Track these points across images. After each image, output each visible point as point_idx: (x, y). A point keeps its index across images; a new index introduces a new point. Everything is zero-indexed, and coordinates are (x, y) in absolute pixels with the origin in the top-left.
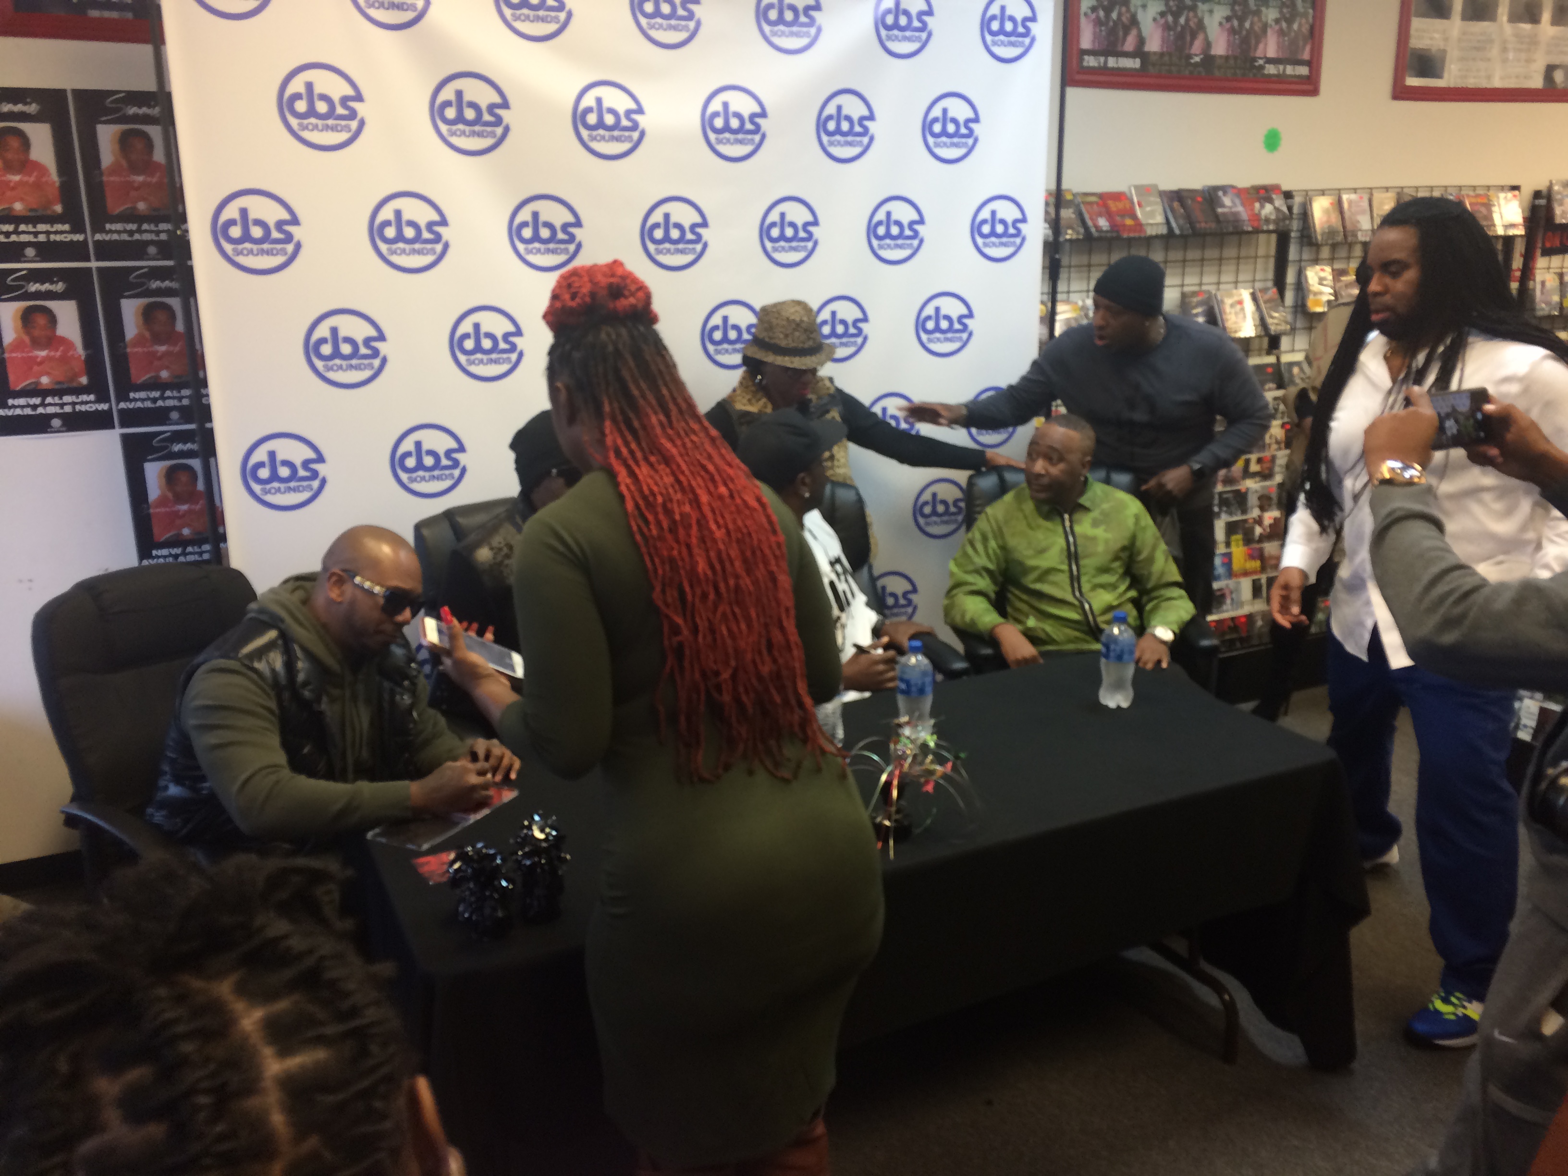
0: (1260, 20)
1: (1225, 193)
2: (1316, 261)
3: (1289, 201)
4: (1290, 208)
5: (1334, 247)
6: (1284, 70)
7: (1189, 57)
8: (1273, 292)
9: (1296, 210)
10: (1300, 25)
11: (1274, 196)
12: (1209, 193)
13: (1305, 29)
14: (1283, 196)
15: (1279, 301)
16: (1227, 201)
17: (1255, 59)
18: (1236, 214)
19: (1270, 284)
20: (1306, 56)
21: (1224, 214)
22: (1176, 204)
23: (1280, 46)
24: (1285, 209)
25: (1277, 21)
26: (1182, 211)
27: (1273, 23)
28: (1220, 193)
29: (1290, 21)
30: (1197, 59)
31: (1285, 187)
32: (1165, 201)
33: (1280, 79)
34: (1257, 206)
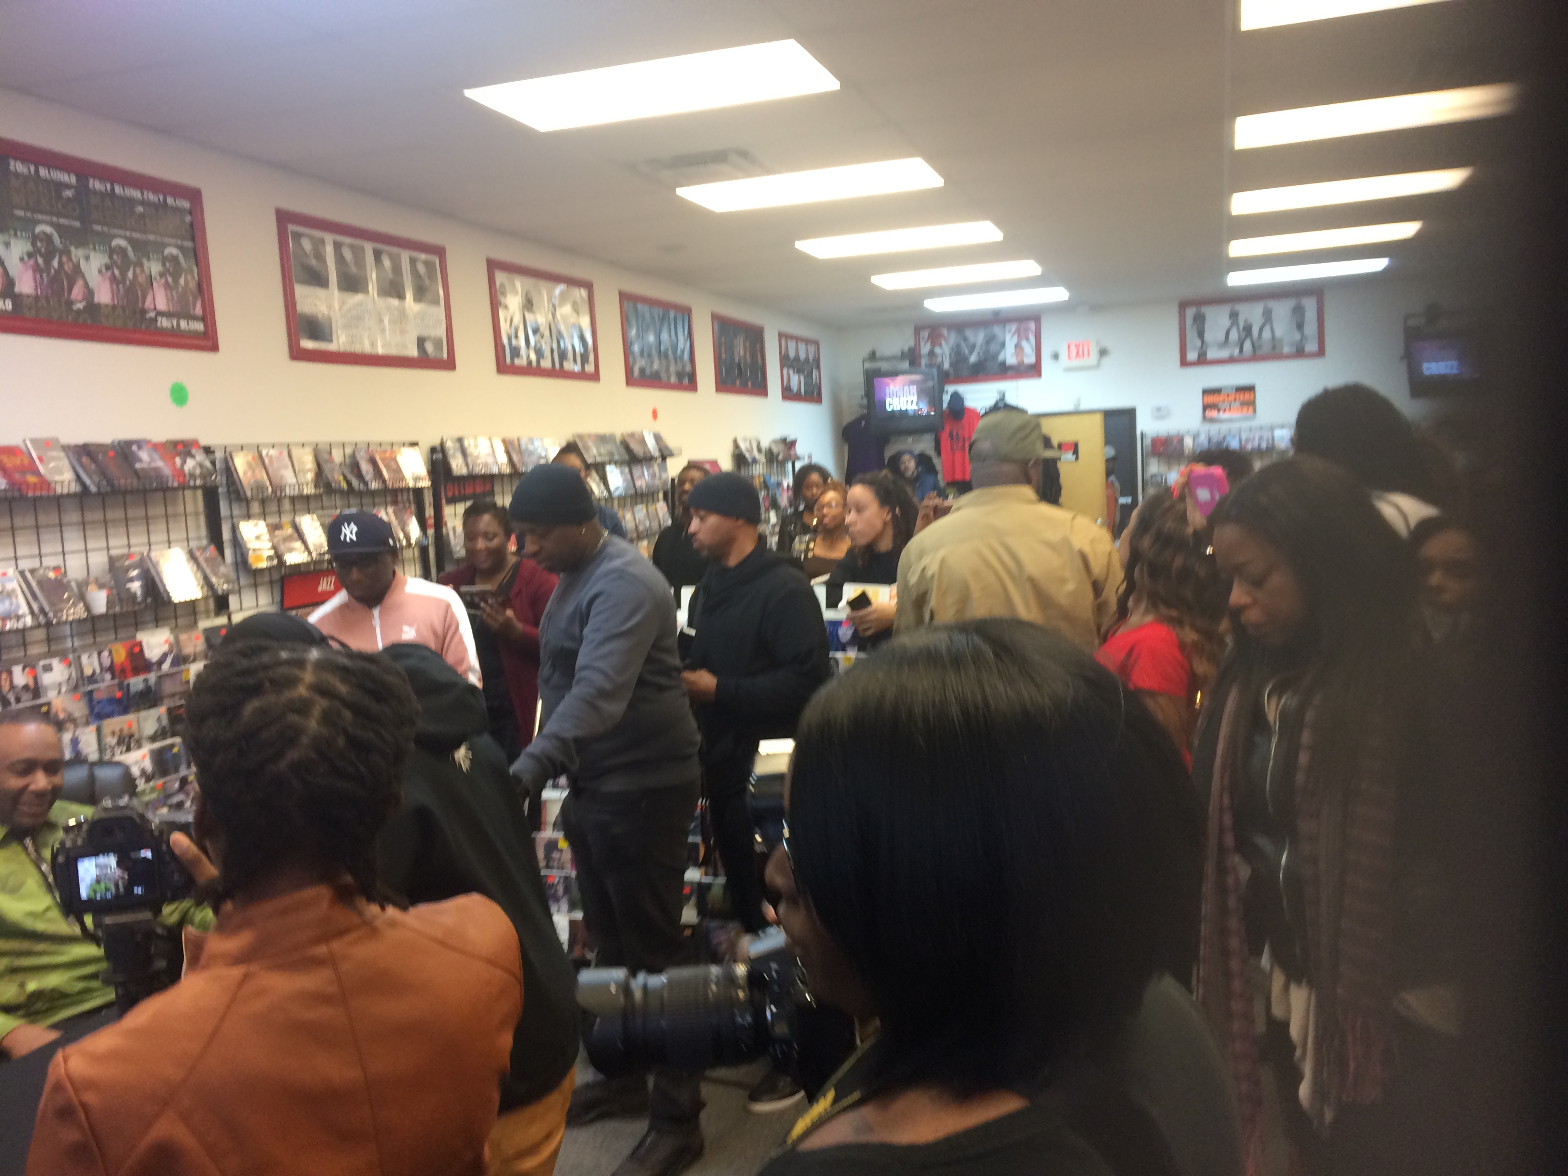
0: (143, 271)
1: (140, 448)
2: (248, 517)
3: (211, 456)
4: (213, 463)
5: (263, 502)
6: (178, 324)
7: (70, 303)
8: (212, 551)
9: (218, 466)
10: (186, 281)
11: (194, 451)
12: (122, 448)
13: (193, 285)
14: (202, 451)
15: (219, 559)
16: (144, 455)
17: (144, 312)
18: (157, 470)
19: (205, 542)
20: (198, 311)
21: (142, 470)
22: (85, 459)
23: (169, 300)
24: (208, 464)
25: (162, 275)
26: (93, 466)
27: (158, 278)
28: (134, 448)
29: (176, 277)
30: (80, 306)
31: (204, 442)
32: (71, 458)
33: (175, 332)
34: (178, 460)
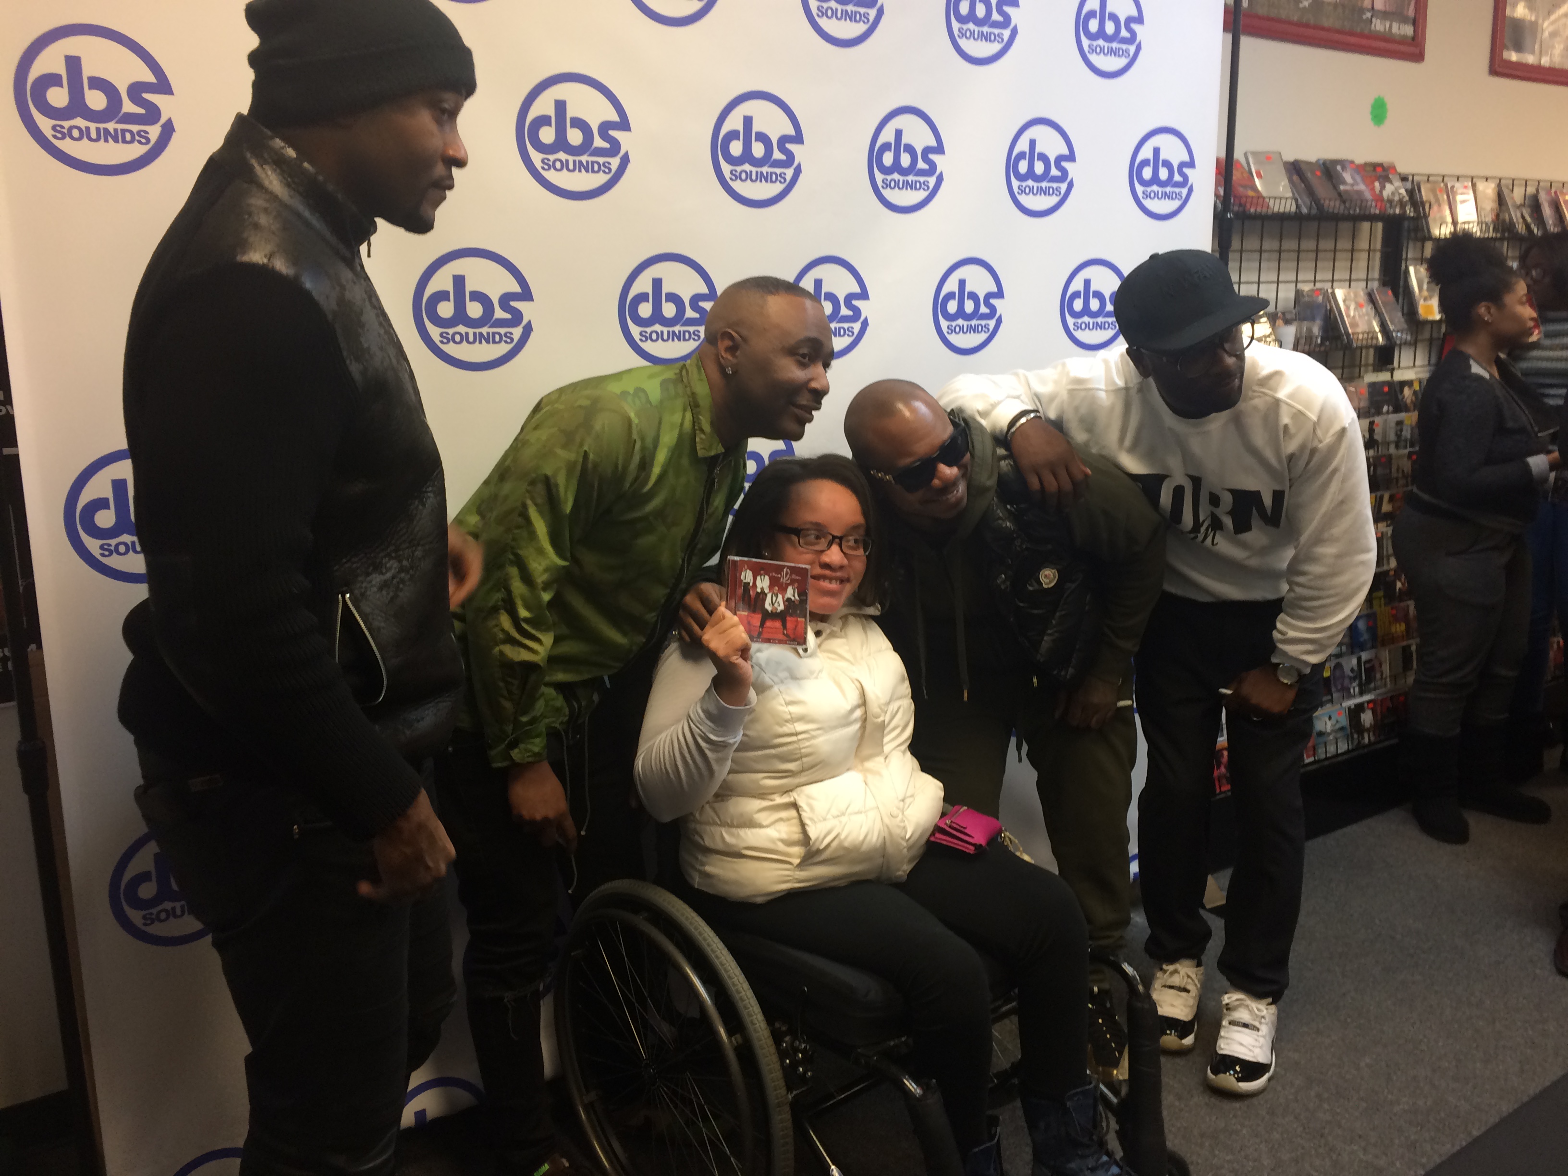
1: (1344, 168)
3: (1405, 183)
4: (1408, 191)
6: (1391, 27)
8: (1389, 295)
11: (1391, 176)
12: (1327, 167)
14: (1398, 176)
15: (1396, 304)
16: (1347, 177)
17: (1362, 11)
18: (1359, 193)
20: (1411, 13)
21: (1346, 192)
22: (1297, 178)
24: (1403, 191)
26: (1303, 185)
28: (1339, 168)
31: (1398, 168)
33: (1386, 38)
34: (1377, 184)
